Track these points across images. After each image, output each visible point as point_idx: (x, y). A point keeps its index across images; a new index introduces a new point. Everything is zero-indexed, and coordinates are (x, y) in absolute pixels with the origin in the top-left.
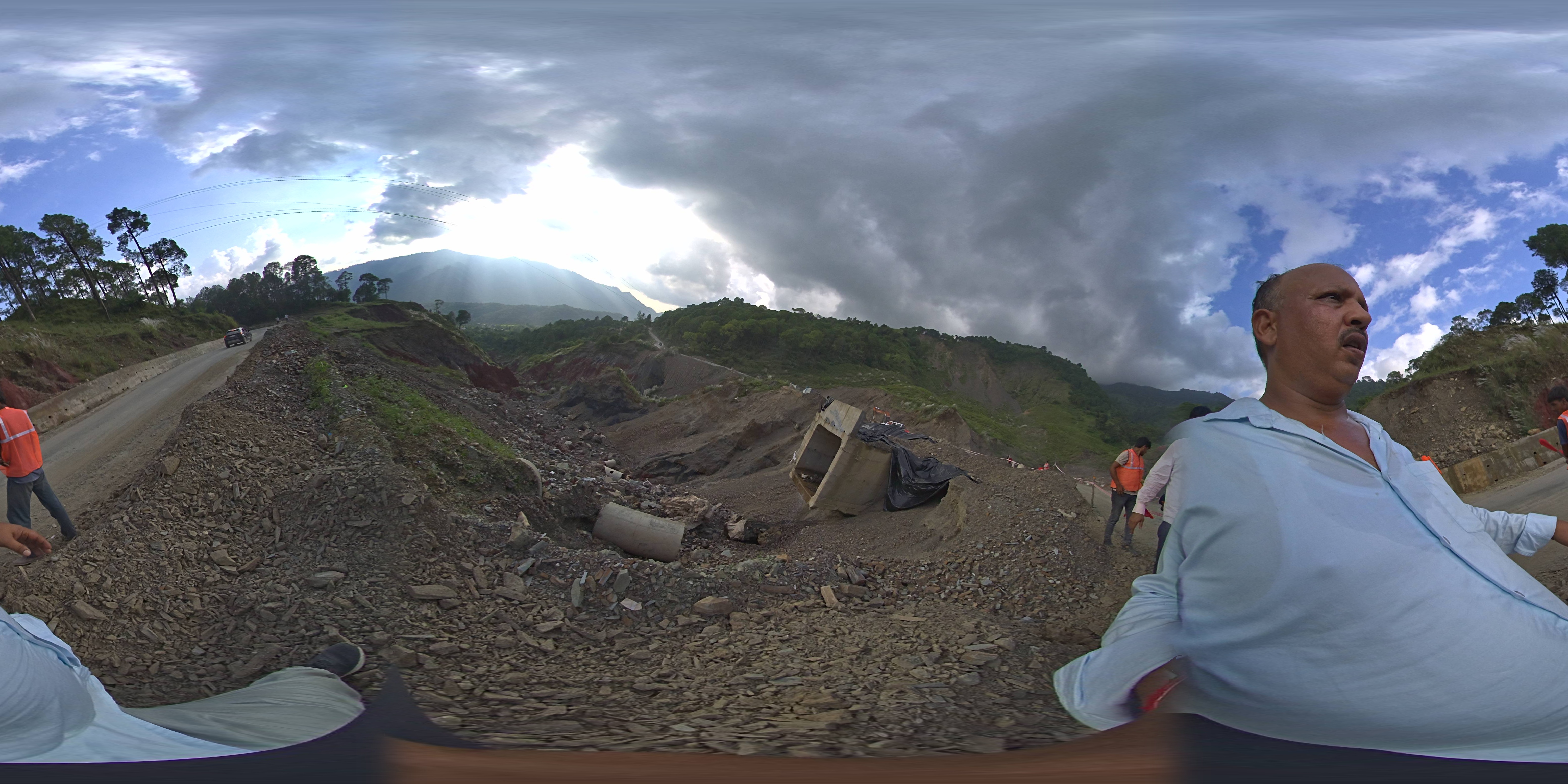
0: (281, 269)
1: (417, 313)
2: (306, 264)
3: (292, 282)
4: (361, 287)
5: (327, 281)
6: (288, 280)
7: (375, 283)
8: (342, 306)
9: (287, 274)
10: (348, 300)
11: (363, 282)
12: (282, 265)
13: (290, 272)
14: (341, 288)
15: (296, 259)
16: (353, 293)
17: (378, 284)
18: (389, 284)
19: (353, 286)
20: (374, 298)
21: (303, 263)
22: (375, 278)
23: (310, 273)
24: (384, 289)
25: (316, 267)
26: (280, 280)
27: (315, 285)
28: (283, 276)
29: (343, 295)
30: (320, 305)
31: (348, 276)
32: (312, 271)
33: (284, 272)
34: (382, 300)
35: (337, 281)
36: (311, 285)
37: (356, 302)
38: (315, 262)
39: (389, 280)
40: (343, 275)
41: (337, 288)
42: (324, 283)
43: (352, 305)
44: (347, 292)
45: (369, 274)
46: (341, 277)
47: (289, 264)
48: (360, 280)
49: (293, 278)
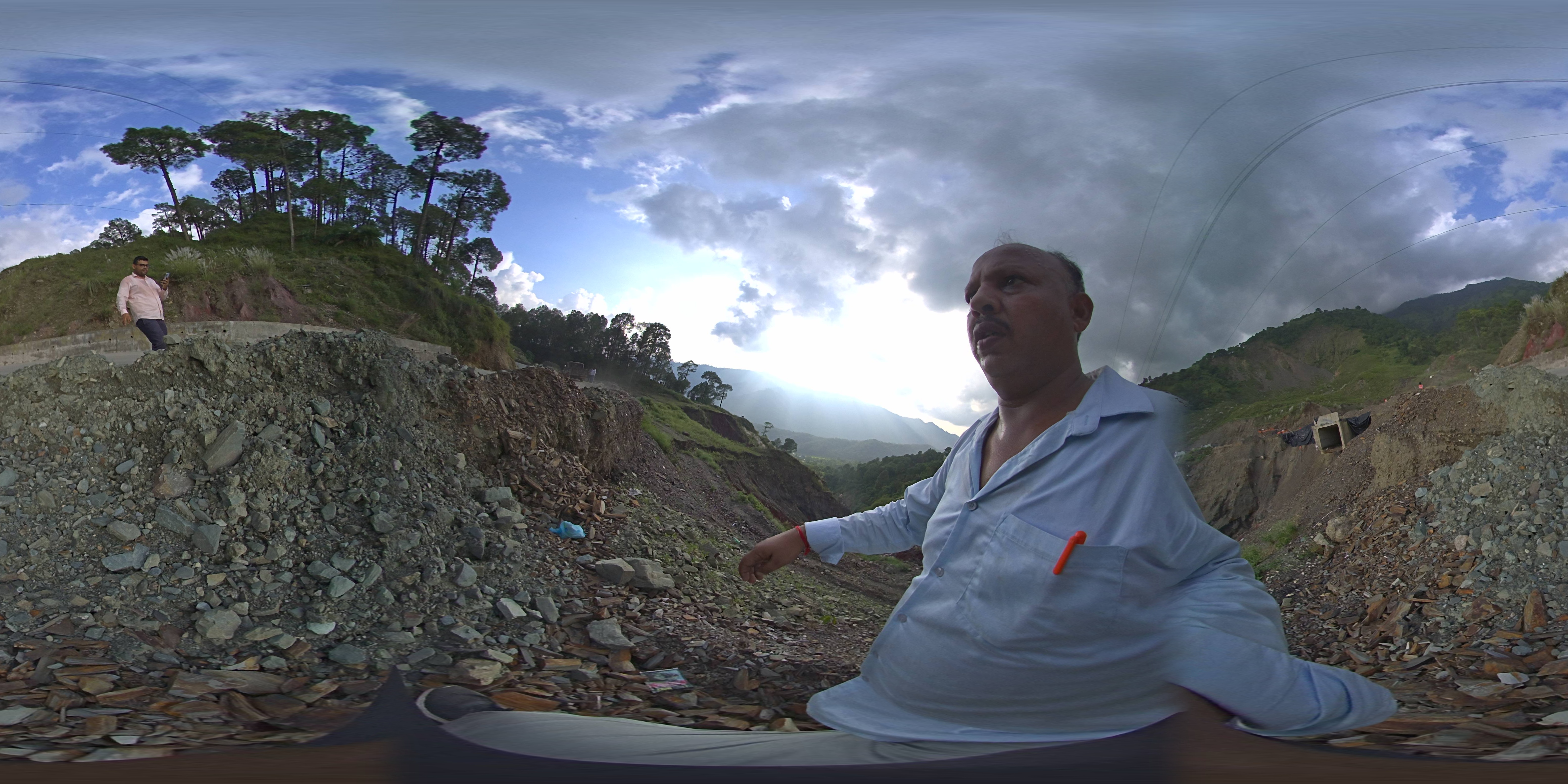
0: (633, 325)
1: (749, 433)
2: (658, 334)
3: (636, 346)
4: (702, 384)
5: (670, 364)
7: (716, 384)
8: (676, 397)
9: (636, 334)
10: (683, 393)
11: (704, 380)
12: (637, 321)
13: (640, 334)
14: (681, 379)
15: (652, 325)
16: (692, 386)
17: (718, 388)
18: (728, 392)
19: (695, 380)
20: (709, 401)
21: (657, 330)
22: (718, 380)
23: (658, 345)
24: (722, 396)
25: (666, 343)
26: (625, 338)
27: (657, 363)
28: (629, 336)
29: (681, 385)
30: (654, 386)
31: (692, 367)
32: (660, 345)
33: (635, 330)
34: (716, 407)
35: (680, 372)
36: (654, 359)
37: (691, 399)
38: (669, 336)
39: (729, 387)
40: (688, 369)
41: (676, 377)
42: (666, 365)
43: (686, 401)
44: (687, 384)
45: (714, 373)
46: (685, 369)
47: (644, 324)
48: (703, 377)
49: (640, 343)
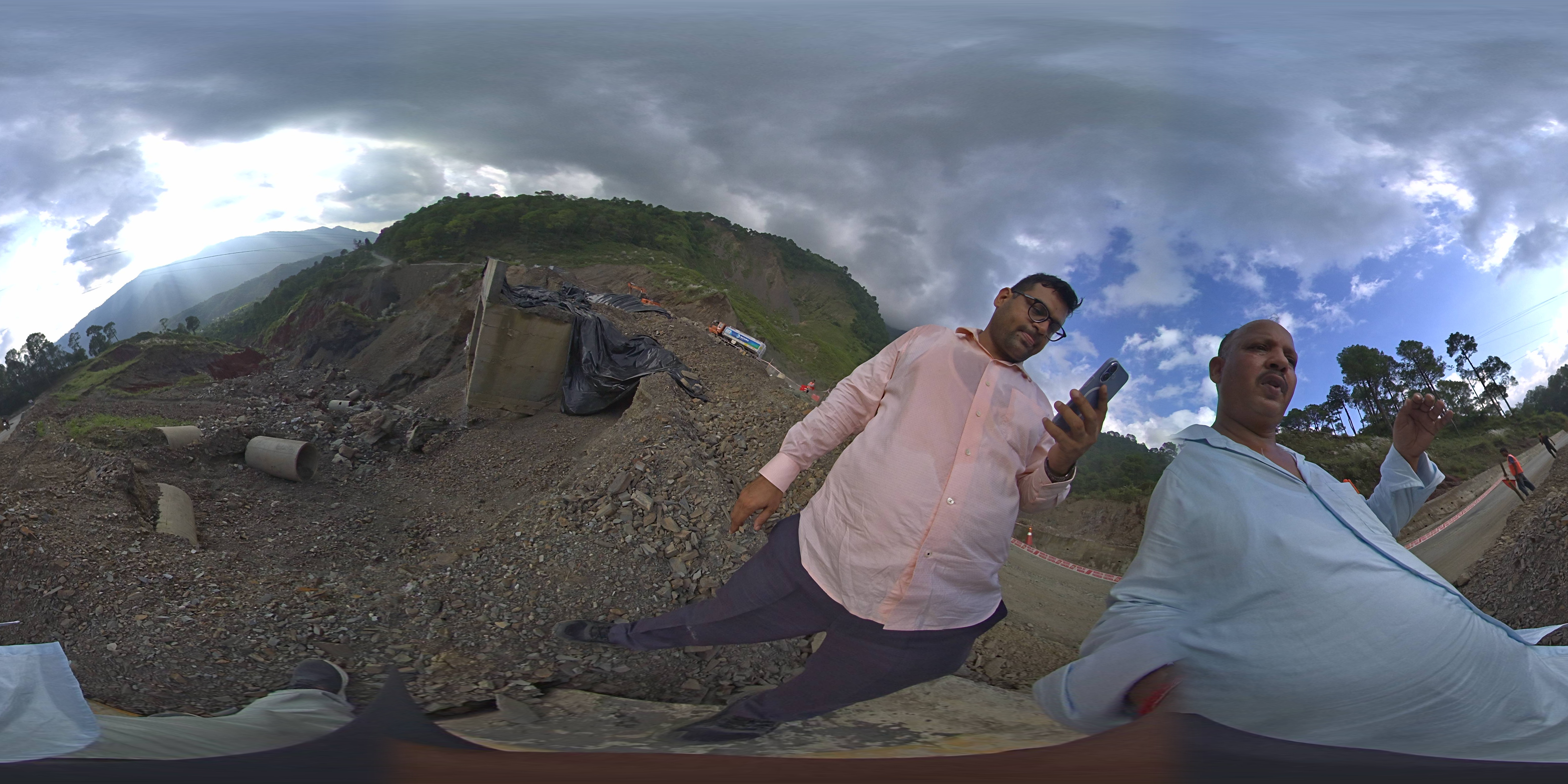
1: (148, 341)
2: (37, 341)
3: (33, 362)
4: (91, 341)
5: (60, 349)
6: (29, 362)
7: (101, 331)
8: (82, 366)
9: (26, 356)
10: (86, 357)
11: (91, 336)
12: (18, 350)
14: (75, 350)
15: (28, 340)
16: (87, 348)
17: (105, 331)
18: (113, 327)
19: (85, 343)
20: (107, 345)
21: (34, 340)
22: (100, 328)
23: (43, 348)
24: (112, 334)
25: (46, 340)
26: (23, 365)
27: (52, 357)
28: (23, 361)
29: (80, 355)
30: (65, 373)
31: (76, 337)
32: (44, 345)
33: (22, 355)
34: (114, 344)
35: (69, 345)
36: (49, 358)
37: (94, 357)
38: (43, 336)
39: (111, 324)
40: (72, 337)
41: (71, 351)
42: (59, 352)
43: (91, 361)
44: (82, 351)
45: (93, 326)
46: (71, 340)
48: (88, 335)
49: (33, 357)
